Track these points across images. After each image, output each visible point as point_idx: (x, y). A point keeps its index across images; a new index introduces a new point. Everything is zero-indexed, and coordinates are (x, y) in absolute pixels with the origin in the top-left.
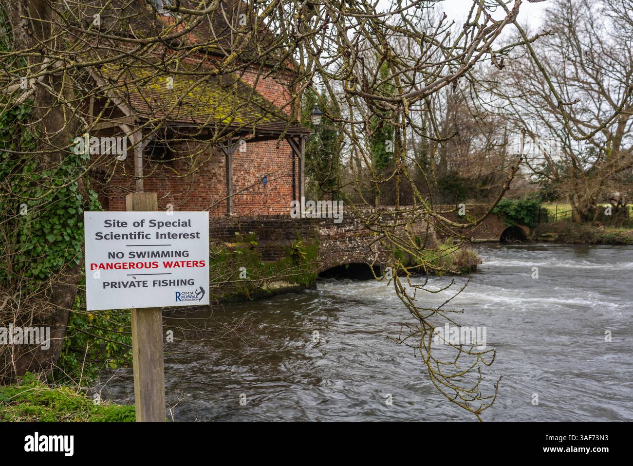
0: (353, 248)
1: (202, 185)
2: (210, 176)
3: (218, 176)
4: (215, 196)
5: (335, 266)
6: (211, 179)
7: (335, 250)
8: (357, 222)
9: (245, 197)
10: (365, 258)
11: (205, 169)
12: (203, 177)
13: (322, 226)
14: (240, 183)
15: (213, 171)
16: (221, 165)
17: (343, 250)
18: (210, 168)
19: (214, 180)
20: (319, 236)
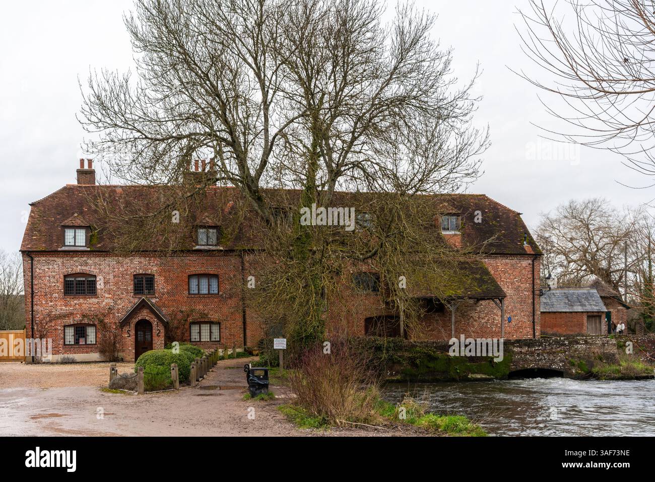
0: (541, 360)
1: (463, 322)
2: (469, 318)
3: (474, 318)
4: (472, 329)
5: (523, 369)
6: (468, 319)
7: (526, 361)
8: (545, 345)
9: (494, 329)
10: (550, 366)
11: (465, 314)
12: (464, 318)
13: (515, 346)
14: (490, 321)
15: (471, 315)
16: (476, 311)
17: (531, 361)
18: (469, 313)
19: (471, 320)
20: (513, 352)
